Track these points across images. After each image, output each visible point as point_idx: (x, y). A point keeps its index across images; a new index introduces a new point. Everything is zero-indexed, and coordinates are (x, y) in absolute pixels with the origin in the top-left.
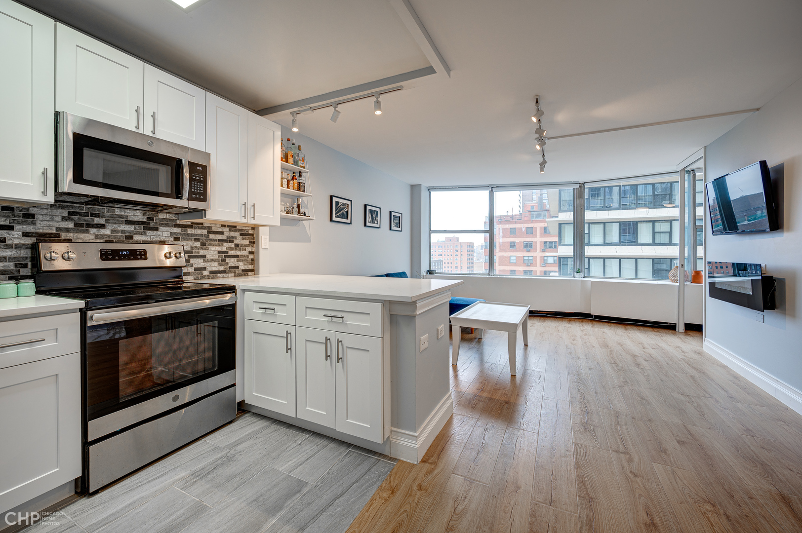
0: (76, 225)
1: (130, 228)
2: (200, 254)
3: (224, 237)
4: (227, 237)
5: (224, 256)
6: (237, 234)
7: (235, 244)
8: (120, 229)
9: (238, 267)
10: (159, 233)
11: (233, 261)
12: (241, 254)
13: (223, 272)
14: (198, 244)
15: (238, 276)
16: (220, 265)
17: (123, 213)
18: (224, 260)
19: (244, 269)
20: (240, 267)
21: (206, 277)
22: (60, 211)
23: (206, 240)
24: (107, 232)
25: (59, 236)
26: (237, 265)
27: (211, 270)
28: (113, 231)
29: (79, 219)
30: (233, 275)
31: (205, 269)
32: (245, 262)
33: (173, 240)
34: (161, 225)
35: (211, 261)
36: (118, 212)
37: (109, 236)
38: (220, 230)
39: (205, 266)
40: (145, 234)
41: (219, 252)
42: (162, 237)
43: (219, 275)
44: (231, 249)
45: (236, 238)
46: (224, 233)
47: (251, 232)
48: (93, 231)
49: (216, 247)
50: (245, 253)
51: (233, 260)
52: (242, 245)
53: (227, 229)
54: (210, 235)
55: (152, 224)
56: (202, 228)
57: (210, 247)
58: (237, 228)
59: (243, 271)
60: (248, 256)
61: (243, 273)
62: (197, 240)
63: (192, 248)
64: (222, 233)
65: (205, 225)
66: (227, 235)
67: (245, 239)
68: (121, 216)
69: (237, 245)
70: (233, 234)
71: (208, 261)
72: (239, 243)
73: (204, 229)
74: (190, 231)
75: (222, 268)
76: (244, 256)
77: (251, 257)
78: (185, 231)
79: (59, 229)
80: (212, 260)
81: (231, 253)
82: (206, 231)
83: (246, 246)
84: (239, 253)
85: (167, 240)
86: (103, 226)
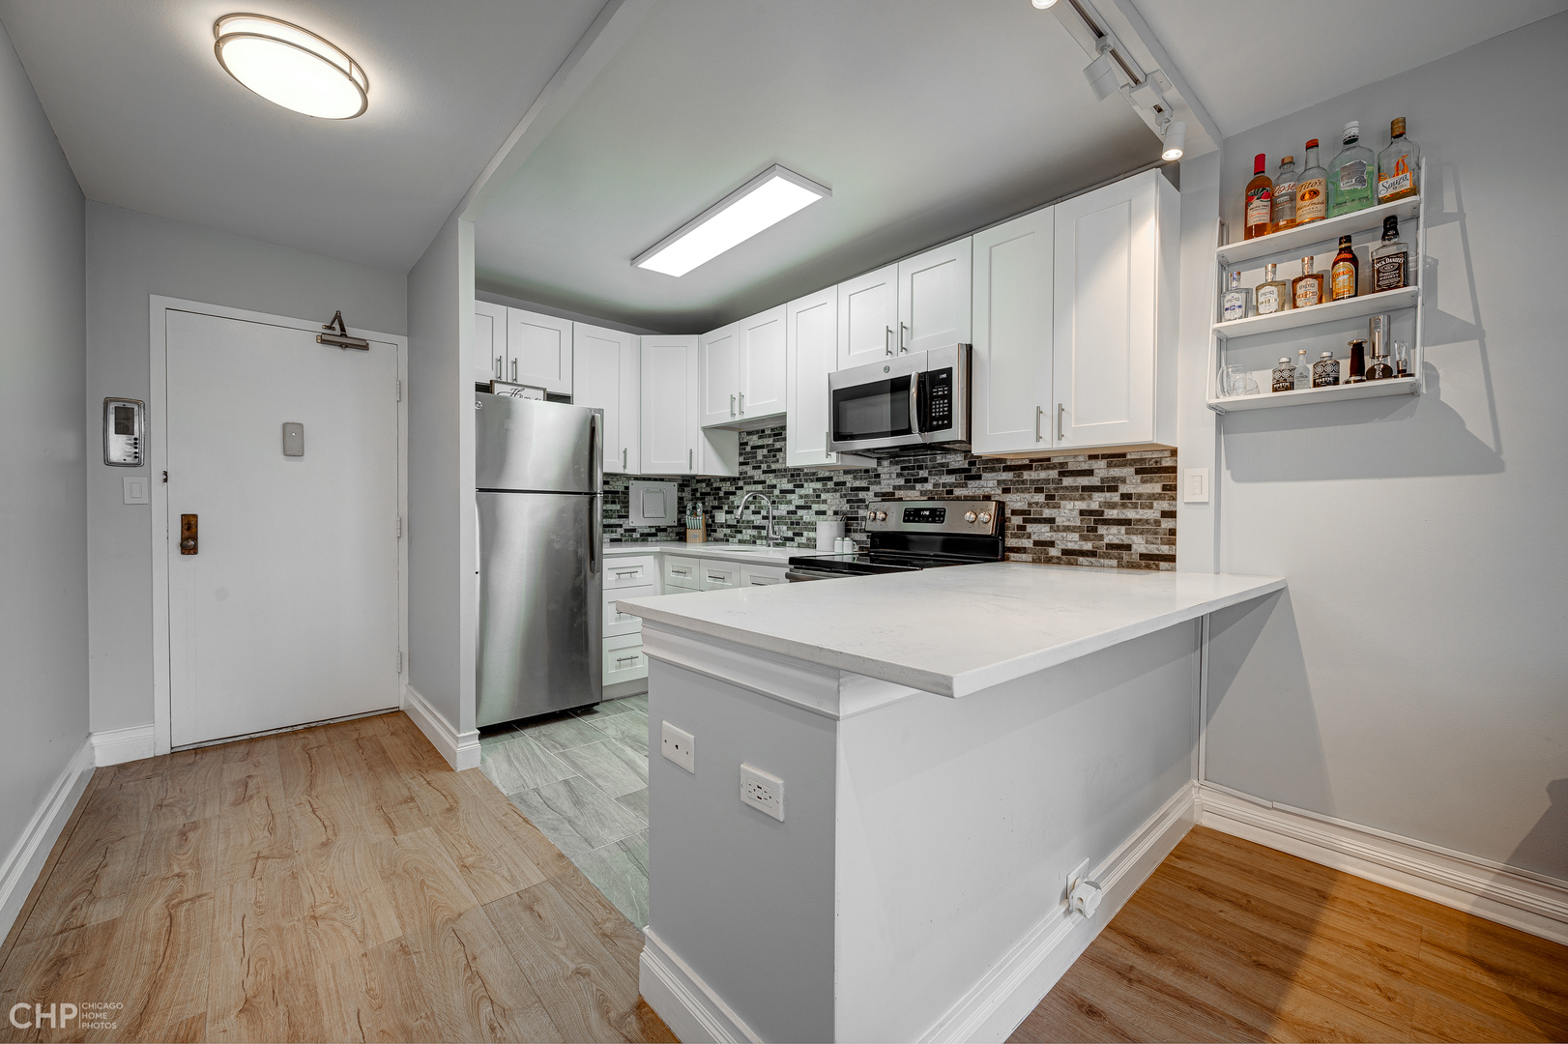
0: (907, 481)
1: (950, 479)
2: (1044, 516)
3: (1095, 481)
4: (1102, 480)
5: (1094, 520)
6: (1127, 472)
7: (1122, 495)
8: (941, 481)
9: (1128, 547)
10: (982, 482)
11: (1116, 532)
12: (1138, 517)
13: (1092, 554)
14: (1040, 498)
15: (1128, 567)
16: (1083, 538)
17: (944, 461)
18: (1095, 530)
19: (1145, 552)
20: (1134, 547)
21: (1055, 560)
22: (895, 467)
23: (1055, 489)
24: (929, 486)
25: (893, 494)
26: (1126, 542)
27: (1064, 547)
28: (935, 485)
29: (908, 474)
30: (1114, 562)
31: (1052, 544)
32: (1150, 537)
33: (1000, 492)
34: (985, 470)
35: (1064, 531)
36: (940, 459)
37: (931, 492)
38: (1085, 466)
39: (1053, 539)
40: (966, 486)
41: (1082, 513)
42: (986, 490)
43: (1081, 559)
44: (1112, 506)
45: (1124, 481)
46: (1095, 472)
47: (1167, 463)
48: (918, 486)
49: (1077, 503)
50: (1152, 514)
51: (1114, 529)
52: (1140, 496)
53: (1102, 463)
54: (1064, 479)
55: (974, 471)
56: (1048, 468)
57: (1063, 502)
58: (1129, 457)
59: (1143, 556)
60: (1157, 523)
61: (1143, 563)
62: (1039, 490)
63: (1030, 504)
64: (1090, 473)
65: (1055, 461)
66: (1102, 475)
67: (1151, 481)
68: (942, 465)
69: (1126, 496)
70: (1116, 472)
71: (1058, 530)
72: (1132, 491)
73: (1052, 469)
74: (1027, 475)
75: (1088, 546)
76: (1147, 521)
77: (1166, 524)
78: (1019, 476)
79: (895, 487)
80: (1067, 529)
81: (1112, 514)
82: (1056, 471)
83: (1153, 497)
84: (1131, 514)
85: (993, 492)
86: (925, 480)
